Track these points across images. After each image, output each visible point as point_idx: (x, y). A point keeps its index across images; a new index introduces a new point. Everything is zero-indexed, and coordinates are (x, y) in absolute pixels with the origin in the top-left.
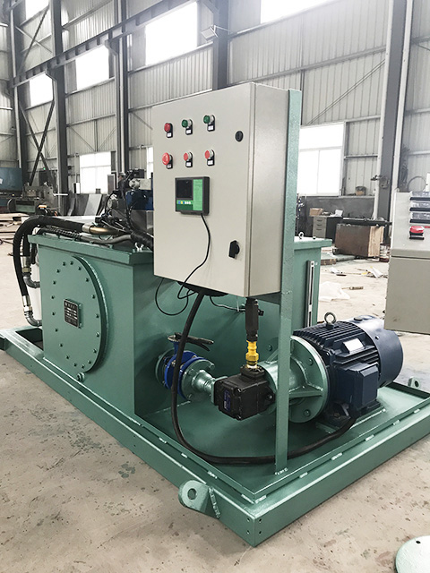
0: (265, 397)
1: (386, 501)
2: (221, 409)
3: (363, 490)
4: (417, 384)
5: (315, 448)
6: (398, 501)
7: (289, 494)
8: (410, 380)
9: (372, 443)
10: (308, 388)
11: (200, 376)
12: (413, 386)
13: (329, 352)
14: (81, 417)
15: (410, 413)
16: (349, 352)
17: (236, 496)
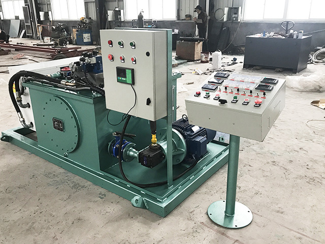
0: (161, 156)
1: (213, 192)
2: (143, 164)
3: (203, 189)
4: (222, 139)
5: (182, 175)
6: (217, 192)
7: (176, 195)
8: (220, 138)
9: (206, 170)
10: (178, 150)
11: (131, 150)
12: (221, 141)
13: (186, 133)
14: (70, 174)
15: (221, 154)
16: (194, 132)
17: (155, 199)
